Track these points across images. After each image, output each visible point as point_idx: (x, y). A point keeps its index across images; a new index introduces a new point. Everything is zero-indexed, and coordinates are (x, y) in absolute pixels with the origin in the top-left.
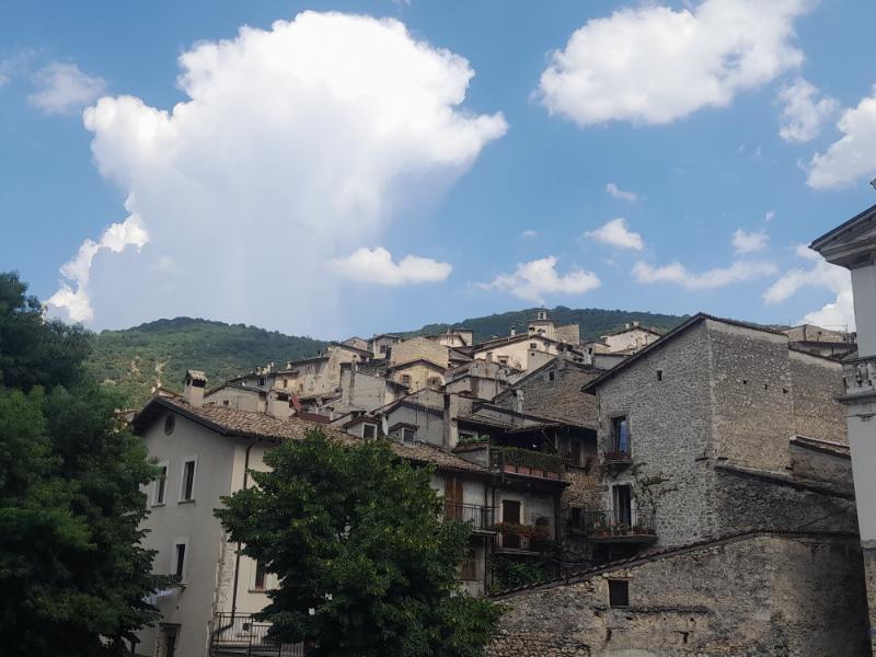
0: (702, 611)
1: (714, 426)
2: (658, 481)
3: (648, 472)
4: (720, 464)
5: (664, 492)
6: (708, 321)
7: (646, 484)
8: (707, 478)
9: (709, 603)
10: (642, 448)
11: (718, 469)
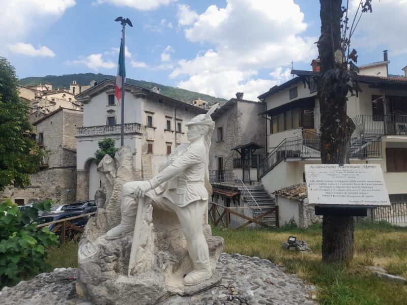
0: (38, 187)
1: (64, 138)
2: (50, 151)
3: (47, 149)
4: (65, 147)
5: (51, 154)
6: (64, 109)
7: (47, 152)
8: (61, 151)
9: (40, 185)
10: (46, 142)
11: (64, 149)
